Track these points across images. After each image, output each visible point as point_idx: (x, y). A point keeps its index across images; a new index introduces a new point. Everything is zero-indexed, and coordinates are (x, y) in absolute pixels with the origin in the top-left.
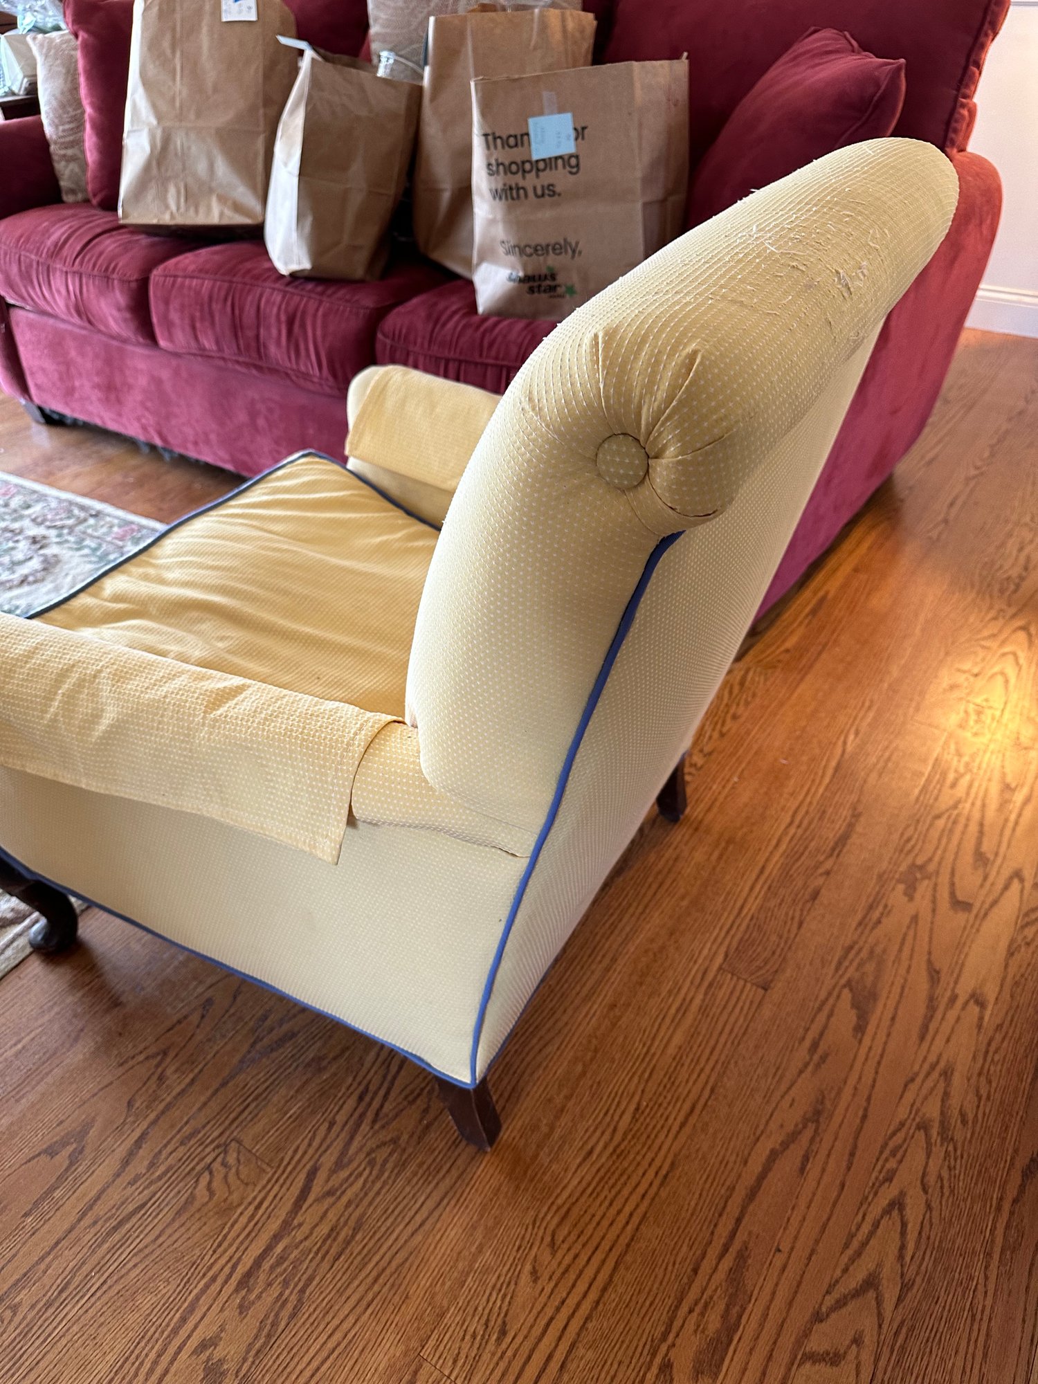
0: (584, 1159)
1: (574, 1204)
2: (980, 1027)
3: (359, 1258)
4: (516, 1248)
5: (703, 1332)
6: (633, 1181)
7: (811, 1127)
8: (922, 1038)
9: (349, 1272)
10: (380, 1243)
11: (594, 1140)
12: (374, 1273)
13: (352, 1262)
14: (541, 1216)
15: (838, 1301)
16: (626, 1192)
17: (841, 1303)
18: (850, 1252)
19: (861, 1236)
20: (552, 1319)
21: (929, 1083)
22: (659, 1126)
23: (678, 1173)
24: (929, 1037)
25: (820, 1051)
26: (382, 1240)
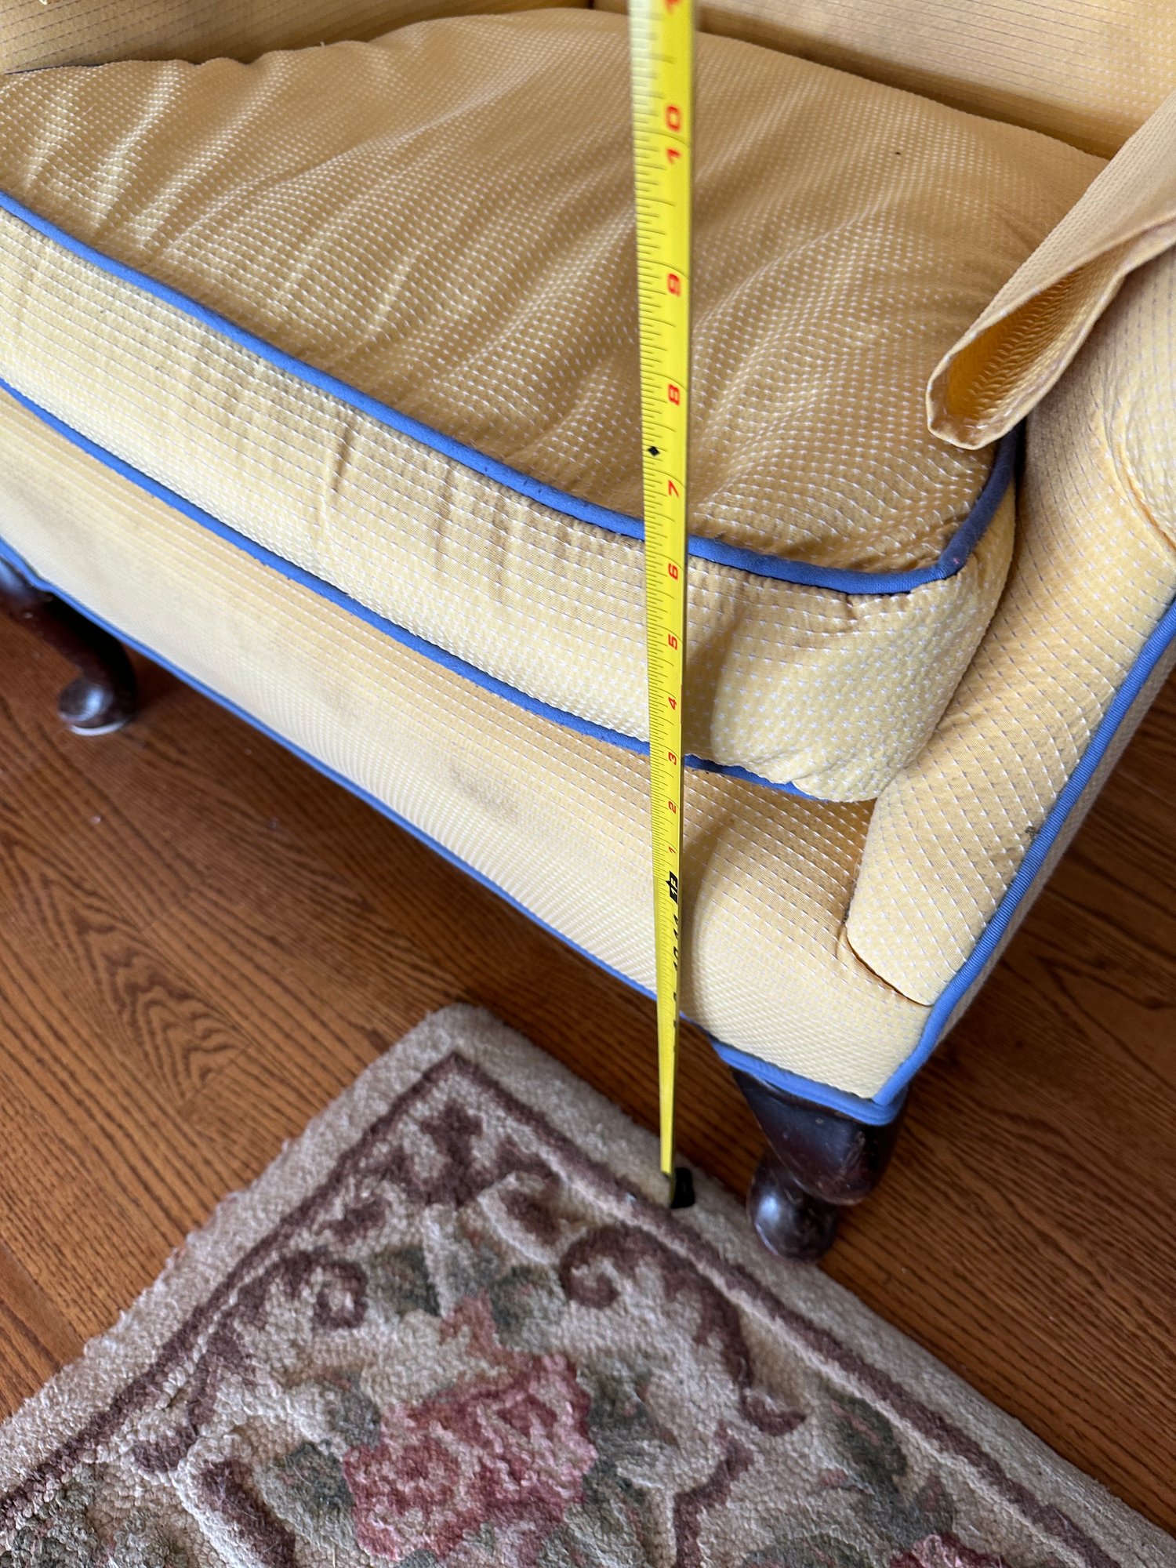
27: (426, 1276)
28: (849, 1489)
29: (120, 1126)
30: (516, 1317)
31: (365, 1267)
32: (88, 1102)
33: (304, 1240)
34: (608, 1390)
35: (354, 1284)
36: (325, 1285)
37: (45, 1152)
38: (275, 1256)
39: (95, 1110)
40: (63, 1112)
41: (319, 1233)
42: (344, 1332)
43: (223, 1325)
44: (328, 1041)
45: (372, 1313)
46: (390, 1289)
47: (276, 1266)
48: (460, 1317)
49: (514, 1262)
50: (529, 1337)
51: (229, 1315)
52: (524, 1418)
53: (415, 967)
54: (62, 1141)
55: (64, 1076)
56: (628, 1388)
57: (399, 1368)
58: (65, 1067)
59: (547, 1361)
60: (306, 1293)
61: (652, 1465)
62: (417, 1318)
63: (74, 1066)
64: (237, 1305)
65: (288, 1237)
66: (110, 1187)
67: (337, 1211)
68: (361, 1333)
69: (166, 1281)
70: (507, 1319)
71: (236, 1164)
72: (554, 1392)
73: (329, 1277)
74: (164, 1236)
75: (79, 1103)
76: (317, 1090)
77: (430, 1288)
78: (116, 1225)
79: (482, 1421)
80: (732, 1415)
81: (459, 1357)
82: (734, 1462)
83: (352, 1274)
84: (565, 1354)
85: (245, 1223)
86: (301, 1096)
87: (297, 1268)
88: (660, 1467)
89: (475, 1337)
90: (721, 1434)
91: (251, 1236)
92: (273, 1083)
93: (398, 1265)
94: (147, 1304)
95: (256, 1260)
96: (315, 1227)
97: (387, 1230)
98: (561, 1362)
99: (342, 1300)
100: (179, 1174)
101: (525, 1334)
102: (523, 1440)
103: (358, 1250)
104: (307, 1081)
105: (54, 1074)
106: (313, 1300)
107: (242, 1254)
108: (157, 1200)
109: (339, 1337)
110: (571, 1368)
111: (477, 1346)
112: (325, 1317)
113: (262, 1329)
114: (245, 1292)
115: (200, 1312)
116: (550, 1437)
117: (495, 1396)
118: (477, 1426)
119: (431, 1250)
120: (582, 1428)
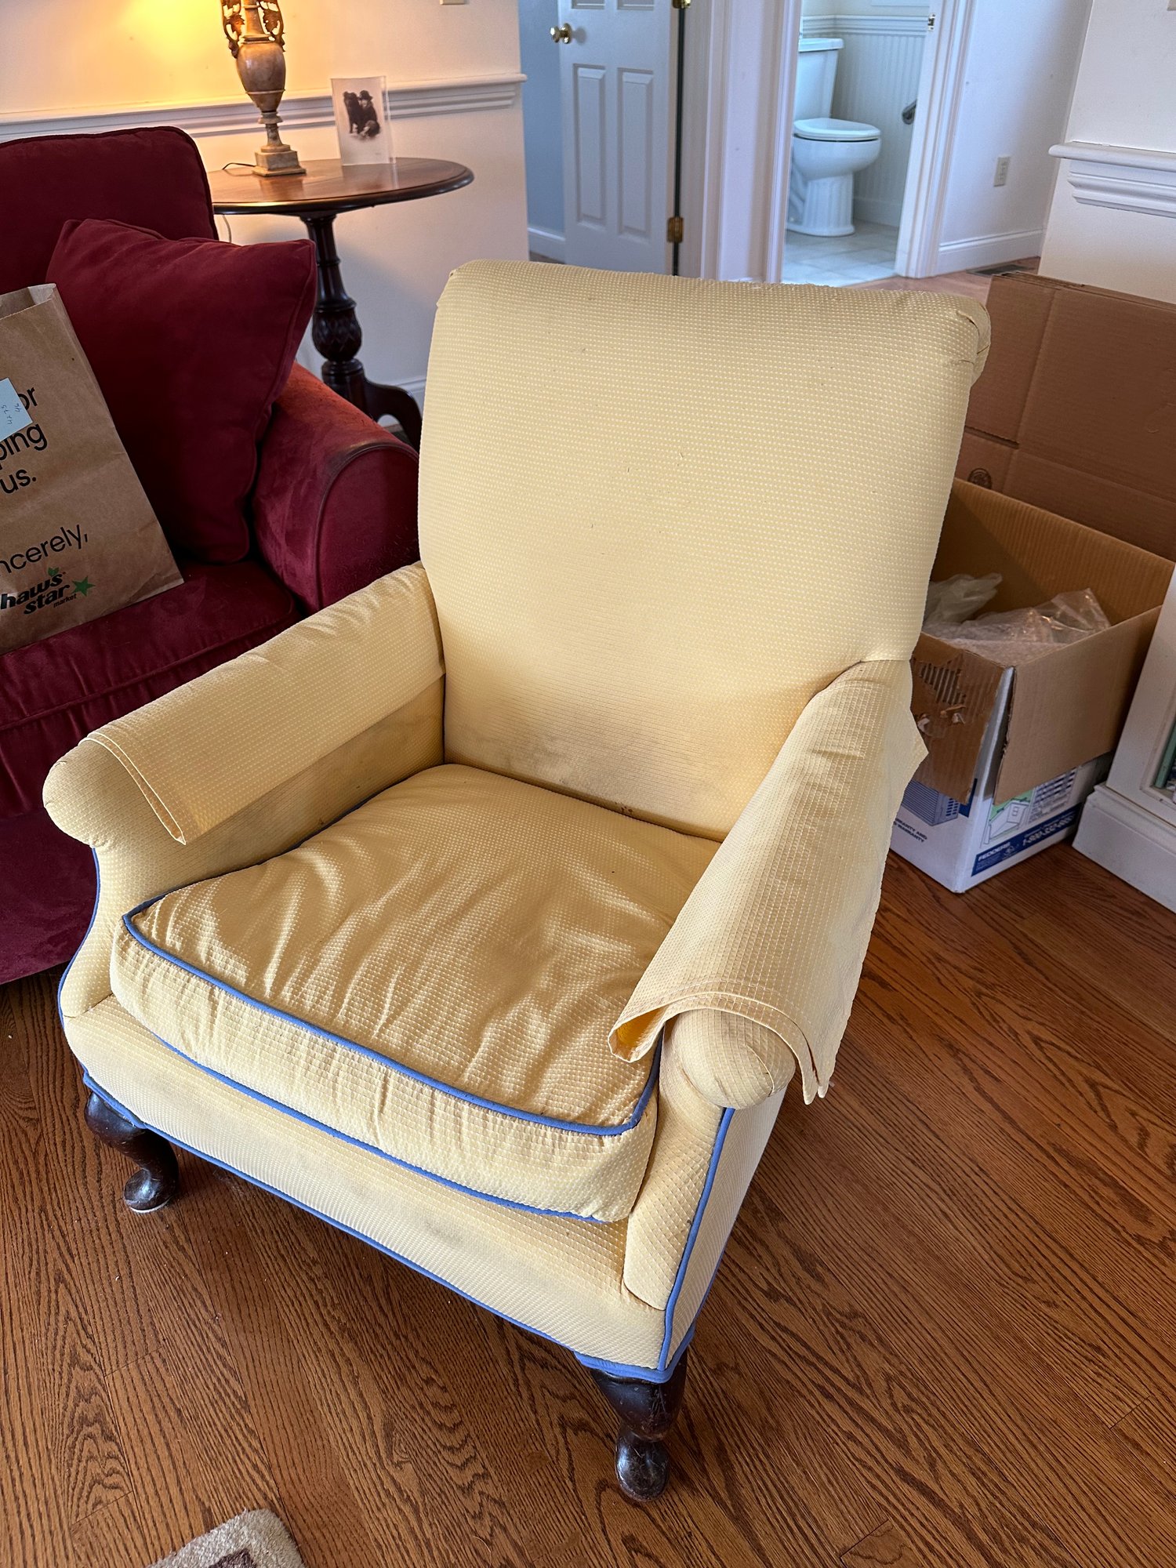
0: (951, 1221)
1: (991, 1247)
2: (906, 921)
3: (1008, 1455)
4: (1023, 1309)
5: (1116, 1203)
6: (980, 1194)
7: (961, 1055)
8: (904, 955)
9: (1022, 1470)
10: (996, 1430)
11: (933, 1206)
12: (1027, 1445)
13: (1012, 1463)
14: (998, 1278)
15: (1103, 1110)
16: (989, 1205)
17: (1104, 1109)
18: (1067, 1084)
19: (1057, 1073)
20: (1091, 1306)
21: (944, 971)
22: (933, 1153)
23: (979, 1160)
24: (906, 952)
25: (897, 1018)
26: (994, 1426)
29: (31, 1526)
32: (22, 1501)
39: (23, 1509)
44: (179, 1506)
53: (255, 1467)
55: (16, 1474)
58: (19, 1468)
63: (25, 1470)
75: (17, 1498)
76: (156, 1543)
86: (145, 1543)
92: (133, 1527)
104: (154, 1533)
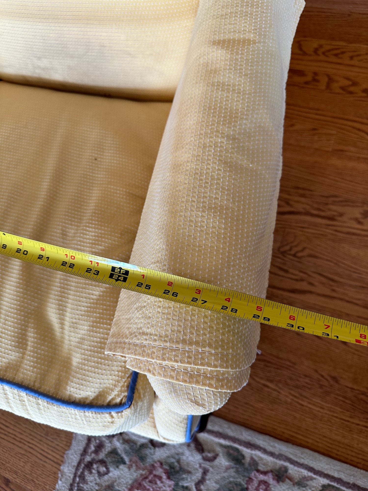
27: (120, 455)
28: (233, 468)
29: (33, 444)
30: (145, 457)
31: (105, 459)
32: (22, 441)
33: (88, 458)
34: (172, 467)
35: (104, 464)
36: (98, 467)
37: (18, 458)
38: (83, 465)
39: (25, 442)
40: (17, 446)
41: (91, 455)
42: (106, 476)
43: (78, 486)
45: (111, 469)
46: (113, 462)
47: (84, 468)
48: (132, 462)
49: (139, 444)
50: (149, 461)
51: (78, 483)
52: (154, 480)
54: (21, 453)
55: (13, 436)
56: (176, 464)
57: (122, 480)
58: (12, 434)
59: (156, 465)
60: (94, 471)
61: (187, 480)
62: (122, 467)
63: (14, 433)
64: (79, 480)
65: (84, 459)
66: (38, 460)
67: (92, 448)
68: (110, 474)
69: (61, 480)
70: (142, 459)
71: (65, 443)
72: (159, 471)
73: (98, 465)
74: (56, 468)
77: (122, 458)
78: (43, 469)
79: (145, 485)
80: (201, 461)
81: (135, 472)
82: (205, 472)
83: (102, 462)
84: (159, 461)
85: (72, 459)
87: (89, 466)
88: (189, 479)
89: (137, 466)
90: (200, 467)
91: (75, 462)
93: (112, 455)
94: (59, 487)
95: (79, 468)
96: (89, 454)
97: (107, 447)
98: (159, 464)
99: (103, 469)
100: (52, 451)
101: (148, 460)
102: (156, 486)
103: (102, 456)
105: (11, 437)
106: (96, 472)
107: (75, 468)
108: (50, 459)
109: (106, 477)
110: (161, 464)
111: (138, 468)
112: (100, 475)
113: (87, 484)
114: (80, 477)
115: (71, 485)
116: (162, 482)
117: (146, 478)
118: (145, 487)
119: (119, 448)
120: (169, 478)
